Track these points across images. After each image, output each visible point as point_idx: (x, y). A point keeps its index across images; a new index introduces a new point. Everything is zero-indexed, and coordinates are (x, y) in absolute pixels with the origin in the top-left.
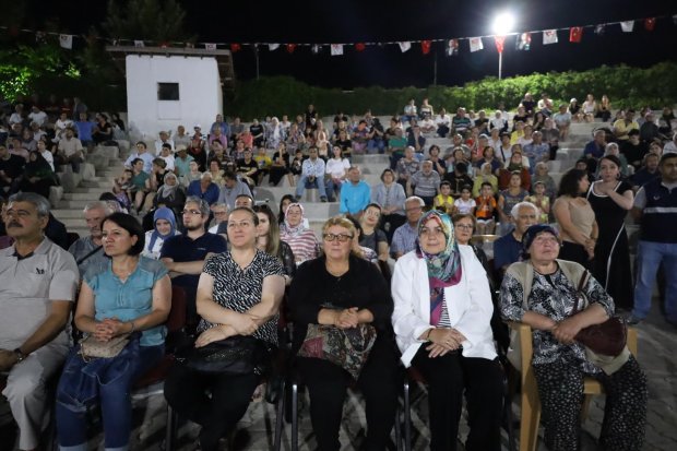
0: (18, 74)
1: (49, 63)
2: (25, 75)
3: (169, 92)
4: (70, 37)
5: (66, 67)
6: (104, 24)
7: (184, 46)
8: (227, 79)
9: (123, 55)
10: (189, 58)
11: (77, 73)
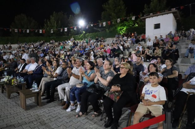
0: (123, 28)
1: (131, 24)
2: (125, 28)
3: (157, 26)
4: (134, 17)
5: (135, 25)
6: (144, 11)
7: (165, 11)
8: (177, 19)
9: (145, 19)
10: (164, 15)
11: (137, 25)
